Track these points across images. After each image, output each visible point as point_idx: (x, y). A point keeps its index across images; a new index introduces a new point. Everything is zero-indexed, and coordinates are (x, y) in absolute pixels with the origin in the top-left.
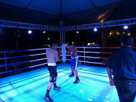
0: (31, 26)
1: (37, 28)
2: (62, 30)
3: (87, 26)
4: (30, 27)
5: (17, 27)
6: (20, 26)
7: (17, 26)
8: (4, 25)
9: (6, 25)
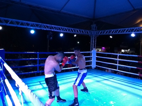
0: (64, 29)
1: (69, 31)
2: (94, 34)
3: (122, 30)
4: (62, 30)
5: (50, 30)
6: (53, 29)
7: (51, 28)
8: (39, 27)
9: (41, 27)
